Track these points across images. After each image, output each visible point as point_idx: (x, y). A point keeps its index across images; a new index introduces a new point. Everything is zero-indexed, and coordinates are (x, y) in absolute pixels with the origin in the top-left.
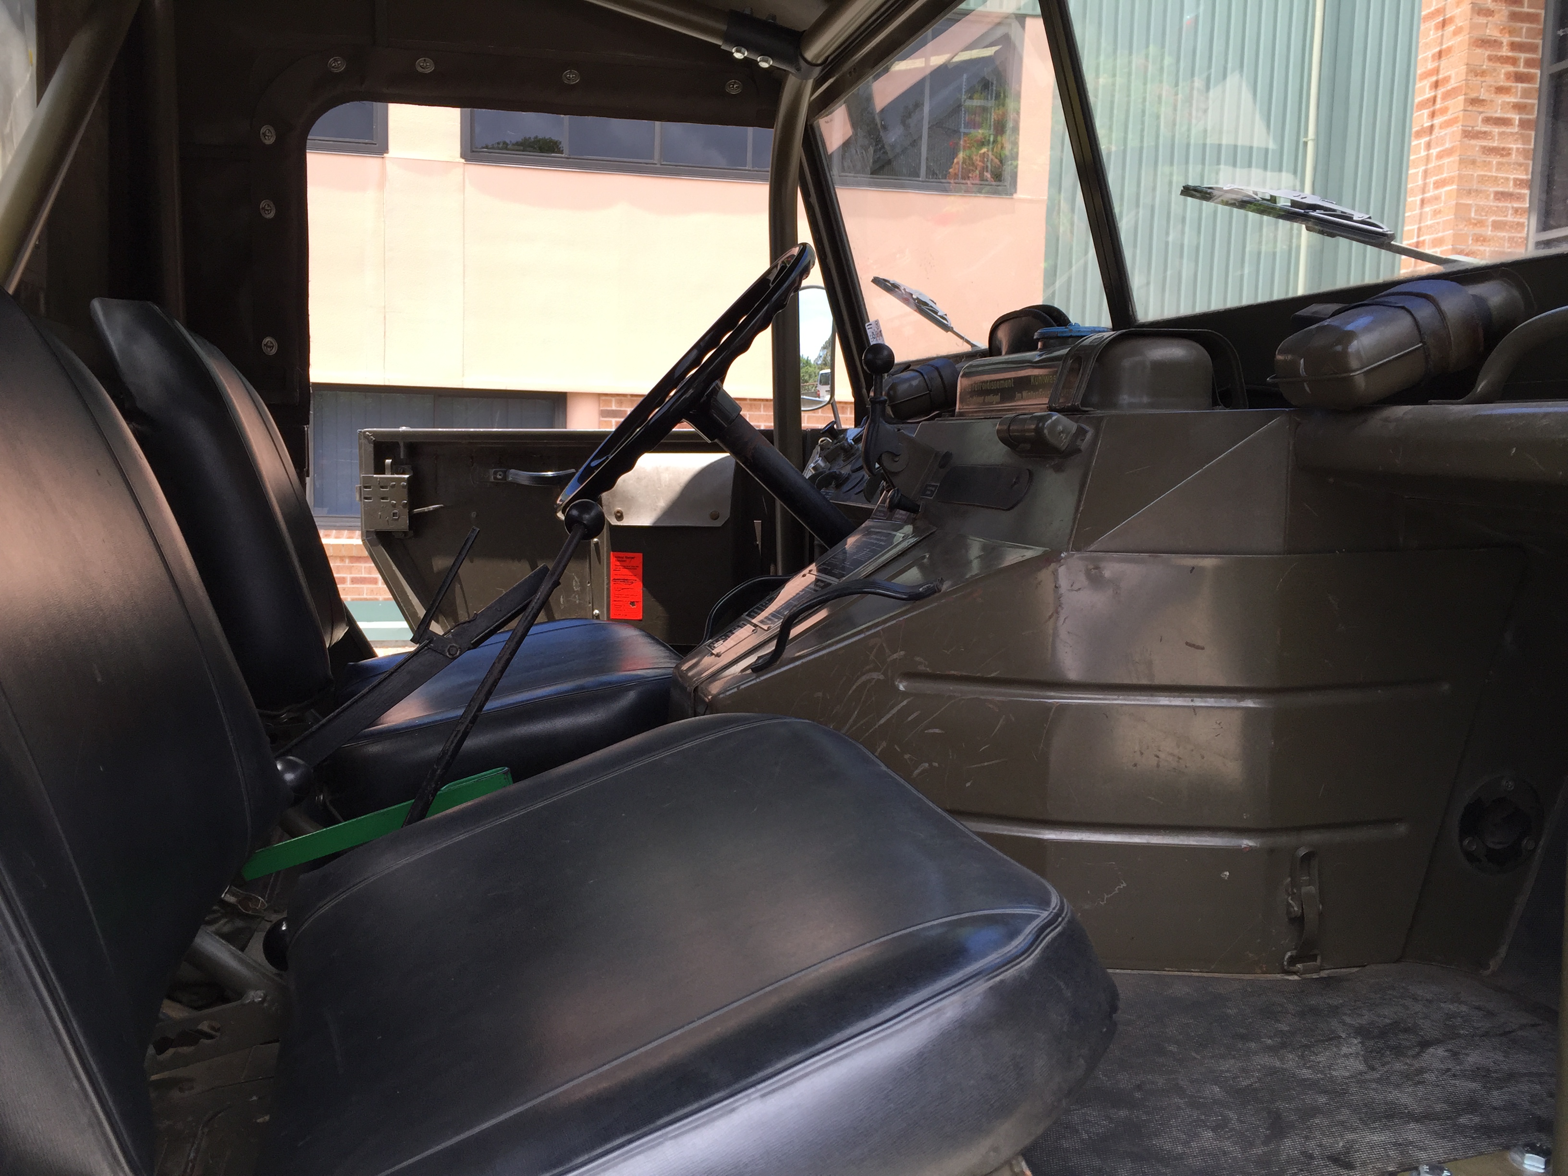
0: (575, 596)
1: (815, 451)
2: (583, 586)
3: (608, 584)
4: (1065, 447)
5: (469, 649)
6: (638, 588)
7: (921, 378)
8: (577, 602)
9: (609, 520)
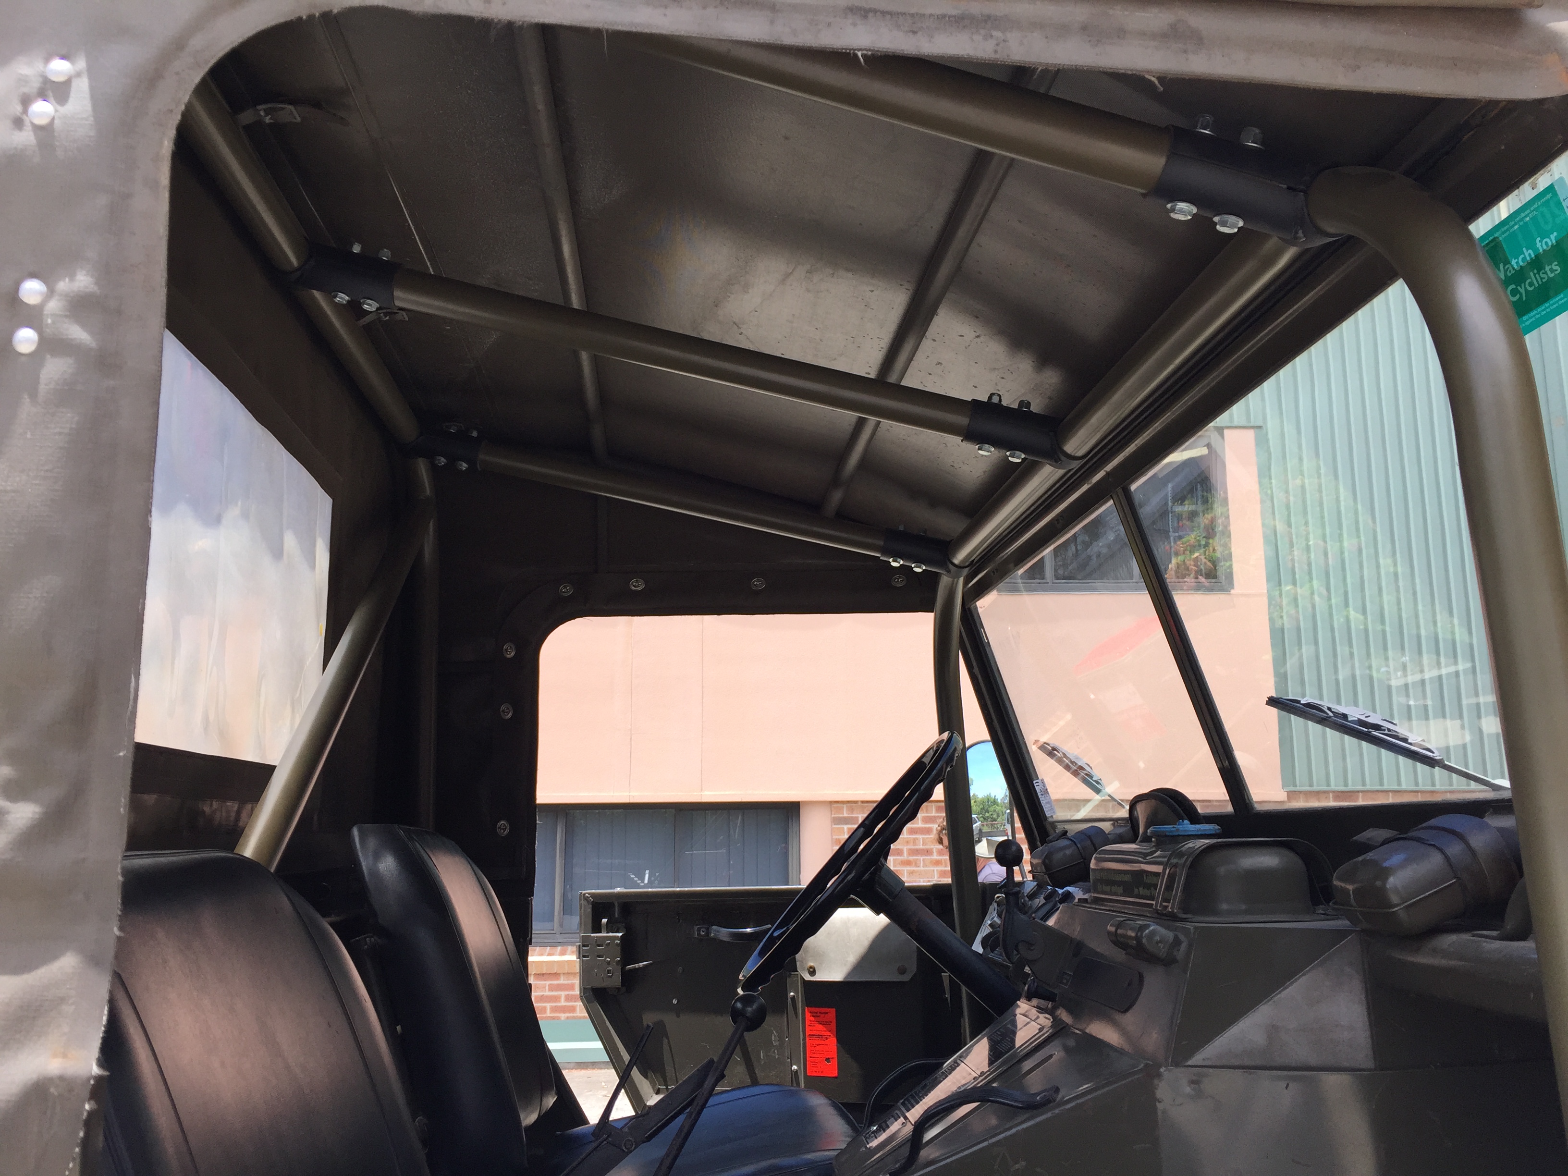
0: (774, 1051)
1: (991, 908)
2: (781, 1039)
3: (804, 1039)
4: (1165, 955)
5: (643, 1142)
6: (832, 1044)
7: (1074, 847)
8: (777, 1057)
9: (802, 975)
